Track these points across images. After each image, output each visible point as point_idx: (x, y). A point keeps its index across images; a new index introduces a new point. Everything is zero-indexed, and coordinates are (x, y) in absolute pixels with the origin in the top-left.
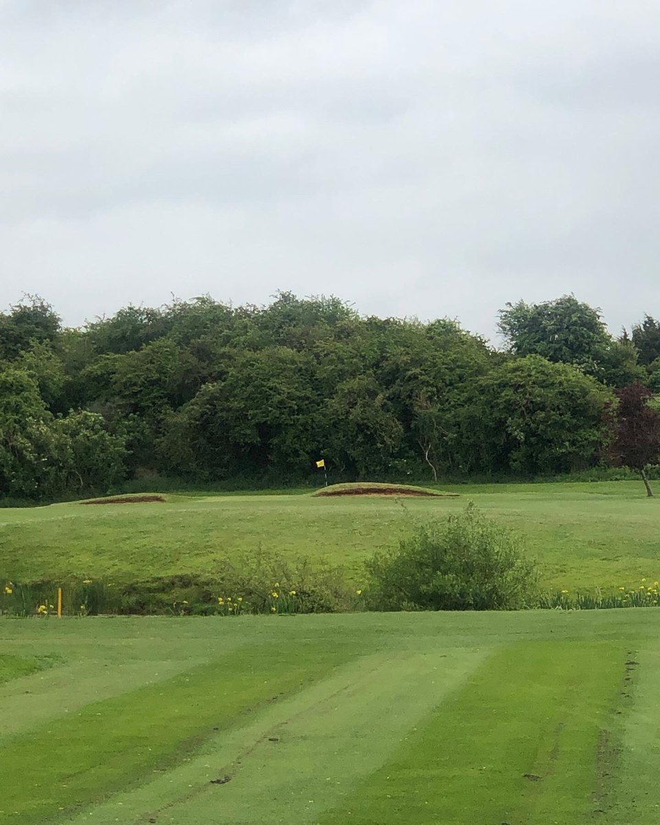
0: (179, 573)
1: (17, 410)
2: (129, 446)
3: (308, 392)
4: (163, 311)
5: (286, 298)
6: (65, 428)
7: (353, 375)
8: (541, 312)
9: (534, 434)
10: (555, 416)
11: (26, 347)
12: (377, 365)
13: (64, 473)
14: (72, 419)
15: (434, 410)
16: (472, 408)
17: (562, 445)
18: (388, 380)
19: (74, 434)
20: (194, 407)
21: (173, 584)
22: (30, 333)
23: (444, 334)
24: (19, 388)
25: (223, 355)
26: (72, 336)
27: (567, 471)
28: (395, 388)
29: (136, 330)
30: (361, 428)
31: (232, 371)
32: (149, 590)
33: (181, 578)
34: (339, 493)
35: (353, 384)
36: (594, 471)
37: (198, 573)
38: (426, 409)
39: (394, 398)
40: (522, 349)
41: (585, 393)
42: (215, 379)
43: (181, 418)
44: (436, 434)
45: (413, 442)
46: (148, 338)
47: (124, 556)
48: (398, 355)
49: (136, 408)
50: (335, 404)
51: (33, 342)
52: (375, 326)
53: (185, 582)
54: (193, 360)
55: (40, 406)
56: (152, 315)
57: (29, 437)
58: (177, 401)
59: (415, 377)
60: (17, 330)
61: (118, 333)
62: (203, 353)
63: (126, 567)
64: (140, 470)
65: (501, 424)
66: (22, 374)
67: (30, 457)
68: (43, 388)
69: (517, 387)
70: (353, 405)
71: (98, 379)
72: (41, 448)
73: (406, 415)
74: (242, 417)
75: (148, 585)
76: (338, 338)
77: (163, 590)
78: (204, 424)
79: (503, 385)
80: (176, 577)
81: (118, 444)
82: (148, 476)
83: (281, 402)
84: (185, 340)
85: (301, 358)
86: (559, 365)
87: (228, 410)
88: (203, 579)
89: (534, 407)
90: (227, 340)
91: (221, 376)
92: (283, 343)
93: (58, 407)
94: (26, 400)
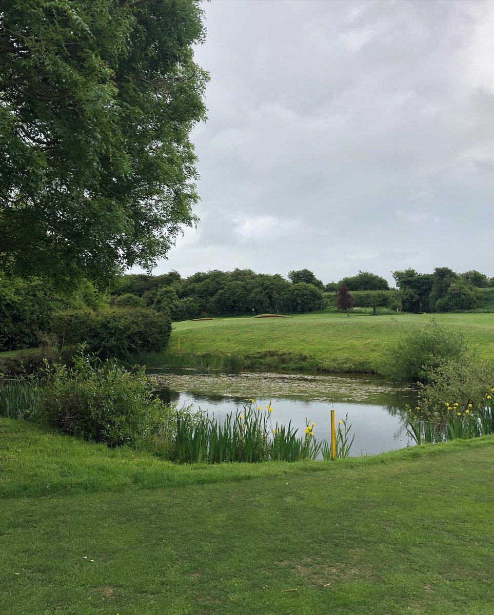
0: (268, 350)
1: (170, 297)
2: (200, 306)
3: (245, 292)
4: (207, 273)
5: (237, 269)
6: (183, 302)
7: (256, 288)
8: (299, 273)
9: (303, 302)
10: (309, 297)
11: (172, 282)
12: (262, 285)
13: (183, 313)
14: (185, 299)
15: (277, 296)
16: (287, 295)
17: (310, 304)
18: (266, 289)
19: (186, 303)
20: (216, 296)
21: (266, 355)
22: (174, 278)
23: (278, 277)
24: (171, 292)
25: (223, 283)
26: (183, 280)
27: (312, 311)
28: (267, 291)
29: (200, 278)
30: (259, 301)
31: (226, 287)
32: (255, 358)
33: (269, 352)
34: (261, 317)
35: (257, 290)
36: (319, 311)
37: (277, 350)
38: (275, 295)
39: (267, 293)
40: (295, 282)
41: (316, 291)
42: (221, 289)
43: (213, 299)
44: (278, 302)
45: (272, 304)
46: (203, 280)
47: (241, 342)
48: (268, 283)
49: (201, 297)
50: (252, 295)
51: (174, 281)
52: (261, 276)
53: (272, 354)
54: (216, 285)
55: (177, 297)
56: (204, 274)
57: (173, 304)
58: (212, 295)
59: (272, 288)
60: (171, 278)
61: (195, 279)
62: (218, 283)
63: (243, 348)
64: (202, 312)
65: (295, 299)
66: (172, 288)
67: (174, 310)
68: (177, 292)
69: (299, 290)
70: (257, 295)
71: (191, 289)
72: (177, 307)
73: (270, 298)
74: (229, 299)
75: (255, 355)
76: (252, 279)
77: (261, 358)
78: (219, 301)
79: (296, 289)
80: (267, 351)
81: (197, 306)
82: (204, 314)
83: (239, 295)
84: (213, 280)
85: (243, 284)
86: (309, 284)
87: (225, 297)
88: (280, 353)
89: (303, 295)
90: (223, 280)
91: (223, 288)
92: (237, 280)
93: (181, 297)
94: (173, 295)
